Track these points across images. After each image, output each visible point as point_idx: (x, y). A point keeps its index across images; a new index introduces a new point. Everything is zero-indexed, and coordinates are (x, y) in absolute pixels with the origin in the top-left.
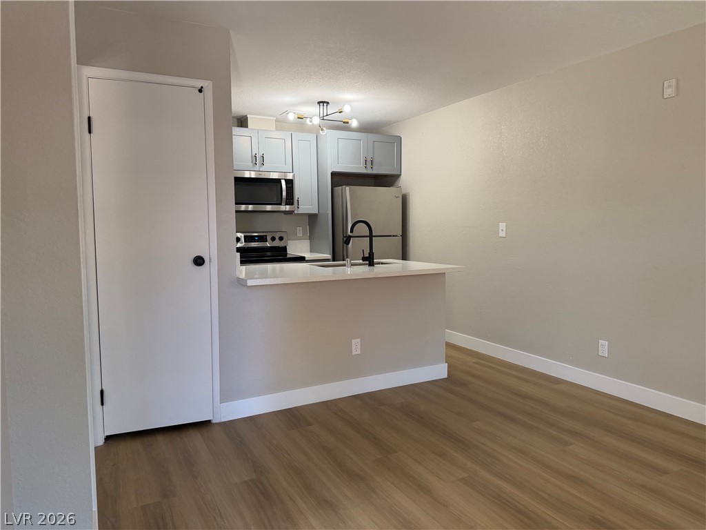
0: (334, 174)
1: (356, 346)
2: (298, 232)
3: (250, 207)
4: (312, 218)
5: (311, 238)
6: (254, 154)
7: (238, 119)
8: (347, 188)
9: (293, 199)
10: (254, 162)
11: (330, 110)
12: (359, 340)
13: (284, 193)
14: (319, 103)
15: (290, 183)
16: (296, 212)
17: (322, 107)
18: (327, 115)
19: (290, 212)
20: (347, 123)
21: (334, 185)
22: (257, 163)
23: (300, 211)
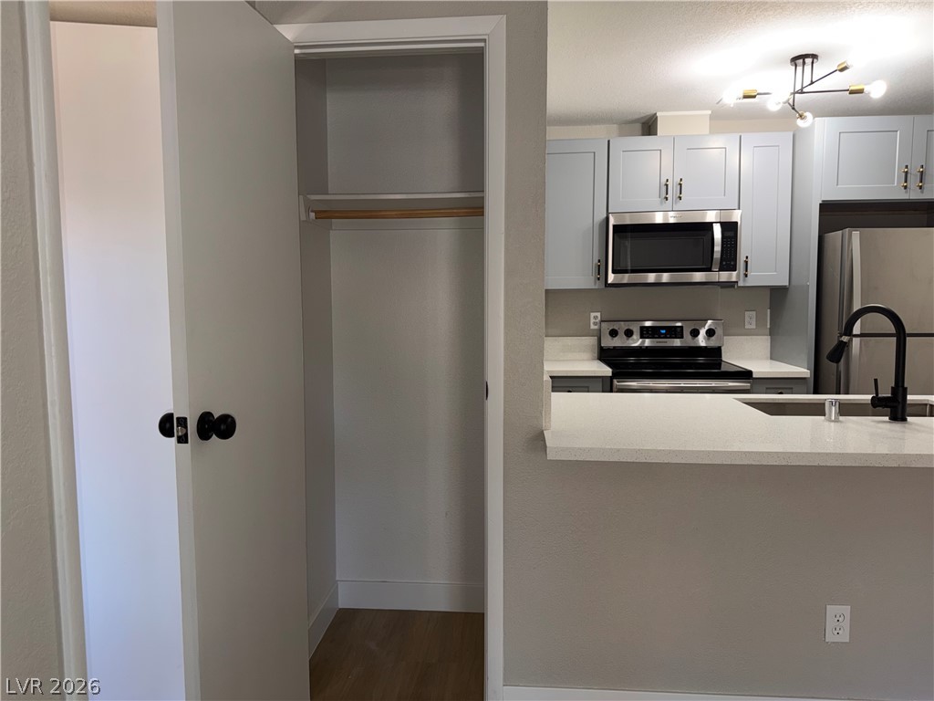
0: (826, 207)
1: (838, 623)
2: (747, 319)
3: (665, 277)
4: (777, 296)
5: (772, 333)
6: (664, 181)
7: (643, 124)
8: (856, 234)
9: (735, 259)
10: (664, 195)
11: (820, 69)
12: (846, 610)
13: (718, 248)
14: (794, 60)
15: (730, 229)
16: (740, 284)
17: (800, 69)
18: (812, 83)
19: (730, 285)
20: (860, 91)
21: (825, 228)
22: (669, 196)
23: (750, 282)
